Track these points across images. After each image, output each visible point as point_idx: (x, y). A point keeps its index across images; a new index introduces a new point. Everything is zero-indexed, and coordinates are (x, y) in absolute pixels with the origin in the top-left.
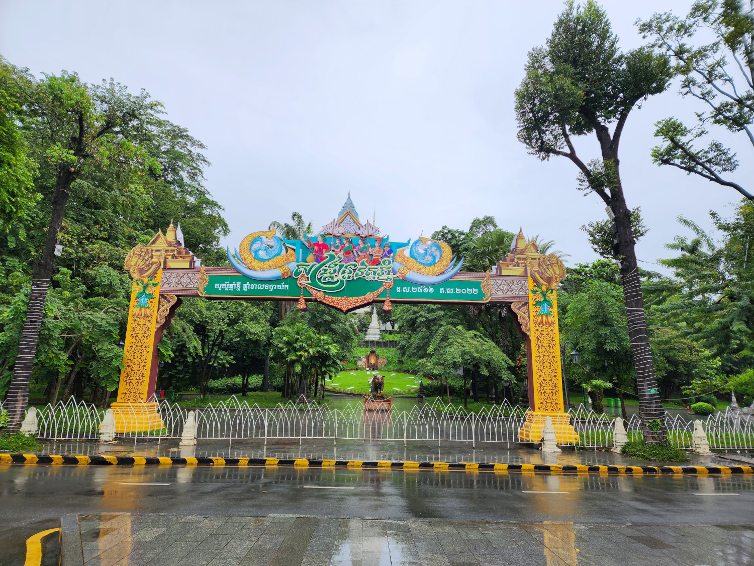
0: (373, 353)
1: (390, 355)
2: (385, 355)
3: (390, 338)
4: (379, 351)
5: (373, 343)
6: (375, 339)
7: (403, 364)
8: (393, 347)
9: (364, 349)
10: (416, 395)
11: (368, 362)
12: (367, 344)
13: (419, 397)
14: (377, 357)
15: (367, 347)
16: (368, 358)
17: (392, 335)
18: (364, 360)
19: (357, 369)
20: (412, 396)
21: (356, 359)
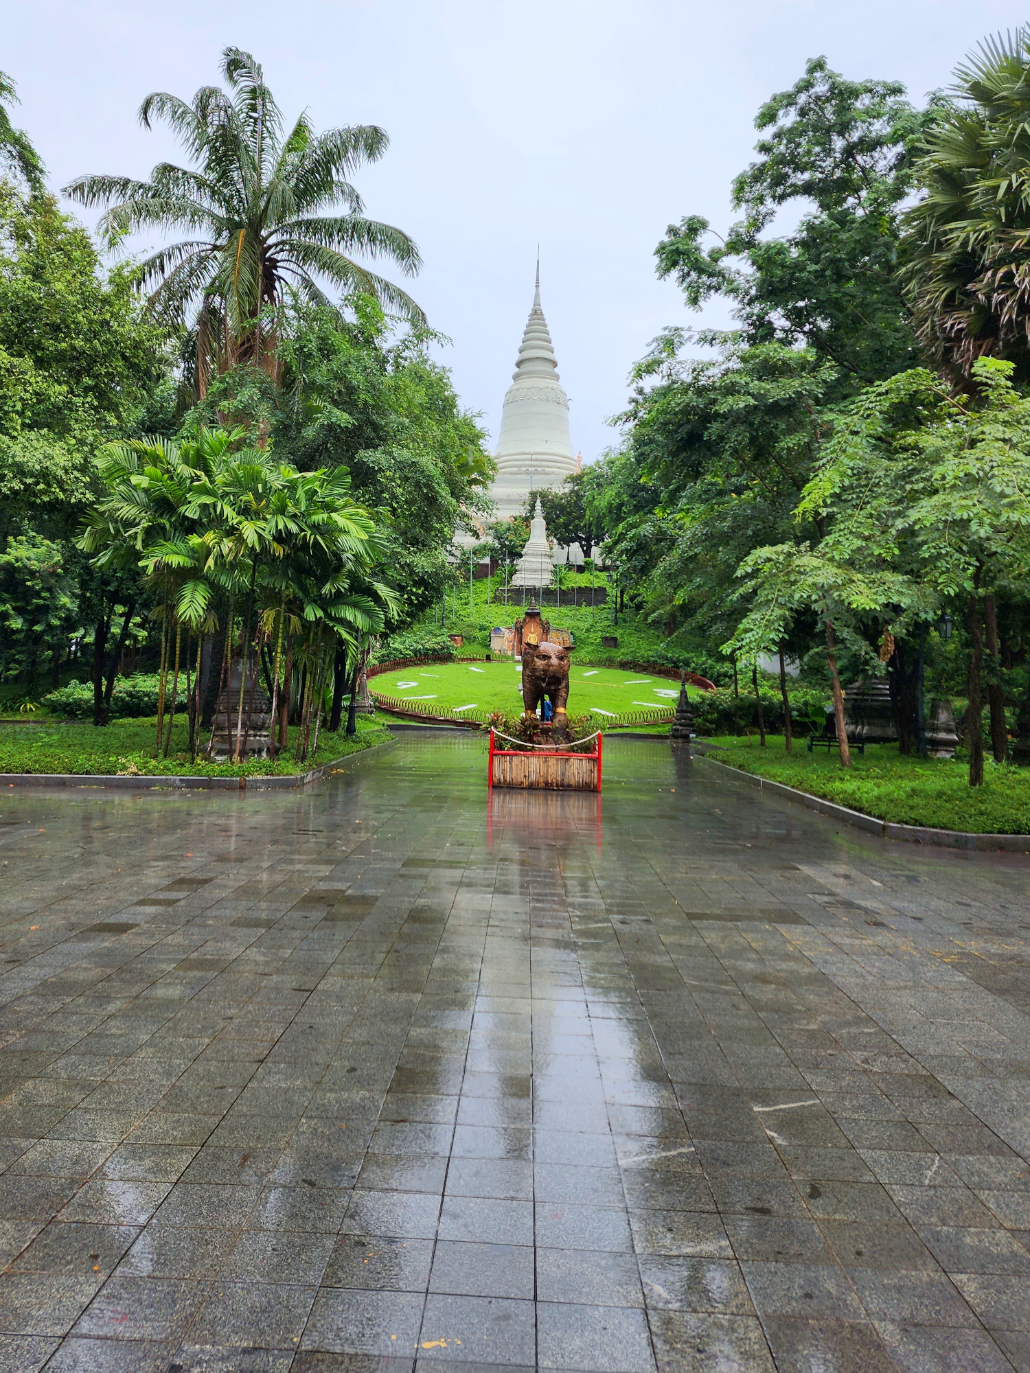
0: (533, 615)
1: (581, 625)
2: (567, 623)
3: (582, 580)
4: (549, 613)
5: (532, 592)
6: (538, 584)
7: (616, 646)
8: (589, 604)
9: (509, 608)
10: (665, 730)
11: (520, 642)
12: (518, 595)
13: (676, 735)
14: (546, 629)
15: (517, 603)
16: (519, 630)
17: (586, 575)
18: (508, 635)
19: (488, 658)
20: (653, 731)
21: (487, 633)
